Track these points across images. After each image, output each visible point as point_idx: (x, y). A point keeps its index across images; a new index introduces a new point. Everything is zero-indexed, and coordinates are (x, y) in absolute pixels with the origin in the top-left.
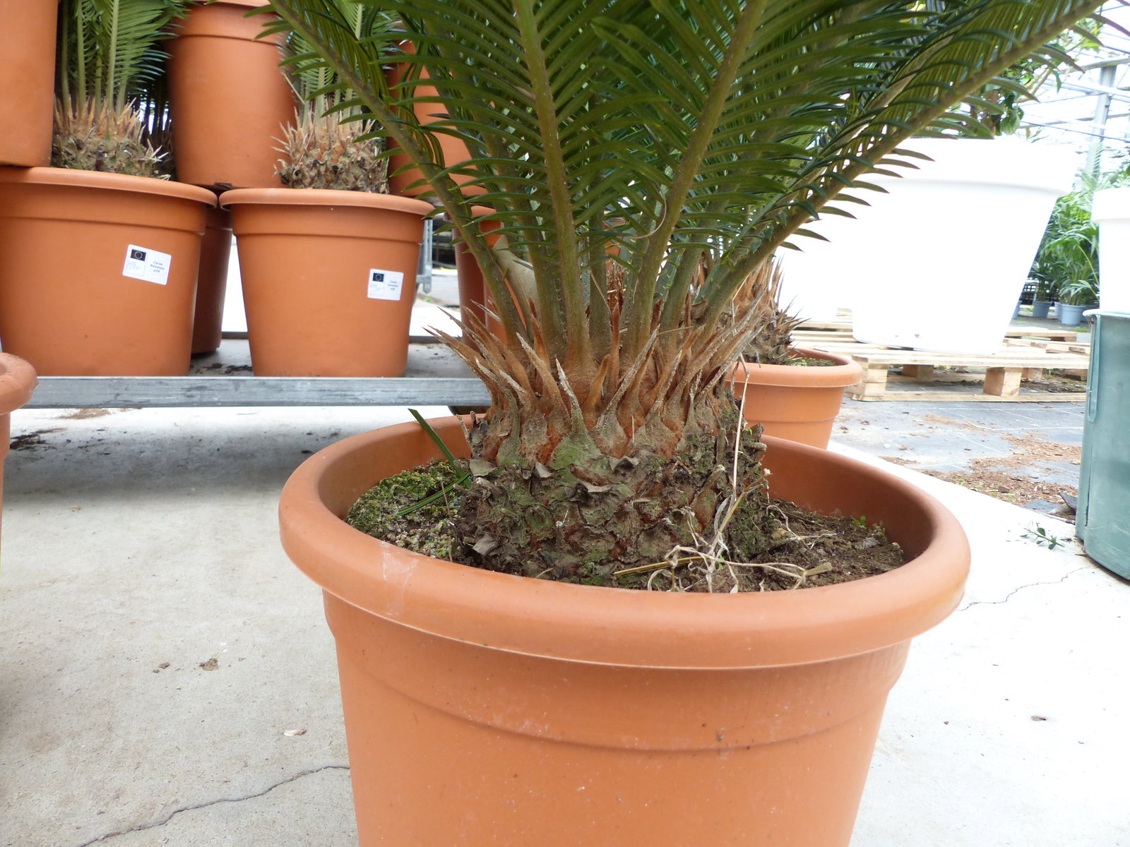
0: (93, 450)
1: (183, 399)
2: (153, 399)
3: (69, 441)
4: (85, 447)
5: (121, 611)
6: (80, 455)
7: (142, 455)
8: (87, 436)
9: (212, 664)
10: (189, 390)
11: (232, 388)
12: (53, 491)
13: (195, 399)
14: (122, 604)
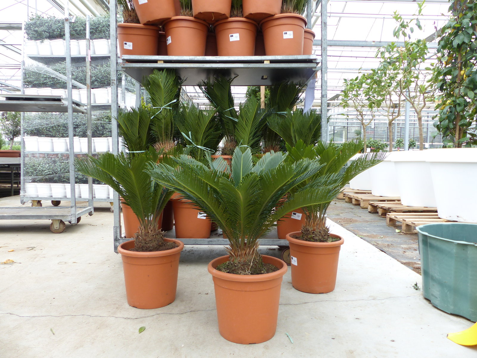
0: (191, 252)
1: (208, 244)
2: (202, 243)
3: (186, 250)
4: (189, 252)
5: (194, 285)
6: (188, 254)
7: (201, 254)
8: (189, 249)
9: (207, 294)
10: (209, 241)
11: (217, 241)
12: (183, 262)
13: (210, 243)
14: (194, 284)
